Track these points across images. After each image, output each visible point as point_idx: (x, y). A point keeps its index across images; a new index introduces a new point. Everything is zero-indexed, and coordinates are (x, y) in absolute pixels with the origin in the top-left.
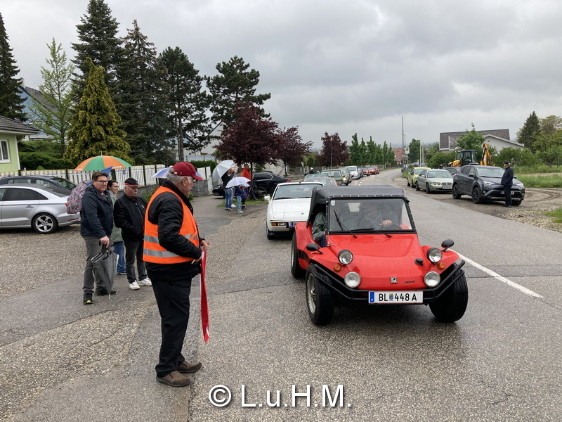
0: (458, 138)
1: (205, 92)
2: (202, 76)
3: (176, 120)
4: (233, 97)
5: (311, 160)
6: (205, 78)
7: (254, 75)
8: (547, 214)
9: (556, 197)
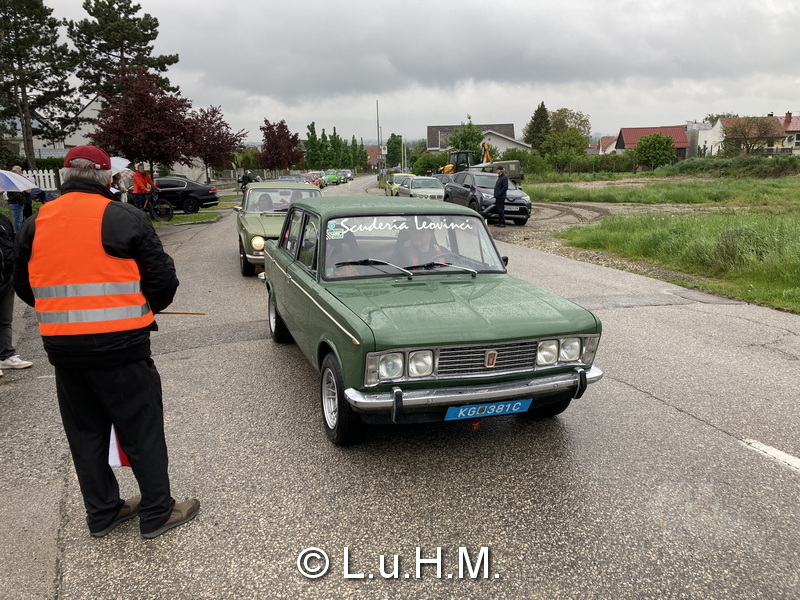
0: (450, 135)
1: (66, 45)
2: (59, 19)
3: (16, 89)
4: (115, 56)
5: (246, 159)
6: (65, 23)
7: (150, 24)
8: (556, 236)
9: (568, 214)
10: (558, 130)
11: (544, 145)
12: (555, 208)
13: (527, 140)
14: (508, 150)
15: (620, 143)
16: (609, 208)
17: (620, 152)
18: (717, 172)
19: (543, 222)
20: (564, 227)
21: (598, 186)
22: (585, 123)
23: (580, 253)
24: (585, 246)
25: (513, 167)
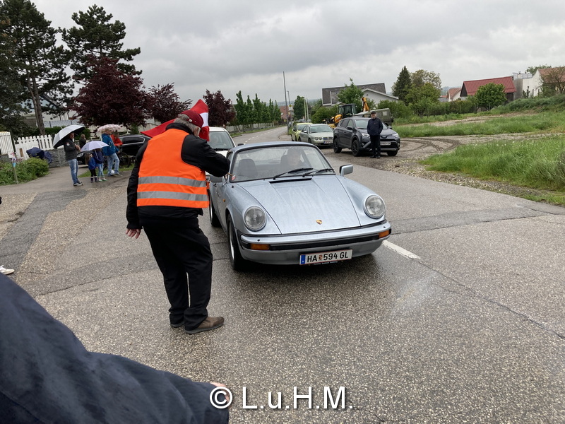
0: (339, 93)
1: (62, 47)
2: (56, 28)
3: (29, 80)
4: (96, 52)
6: (60, 30)
7: (120, 27)
8: (420, 163)
9: (428, 146)
10: (417, 86)
11: (407, 97)
12: (418, 142)
13: (395, 94)
14: (382, 102)
15: (464, 92)
16: (460, 139)
17: (464, 99)
18: (539, 108)
19: (410, 153)
20: (426, 155)
21: (449, 124)
22: (437, 79)
23: (441, 175)
24: (444, 169)
25: (385, 114)
